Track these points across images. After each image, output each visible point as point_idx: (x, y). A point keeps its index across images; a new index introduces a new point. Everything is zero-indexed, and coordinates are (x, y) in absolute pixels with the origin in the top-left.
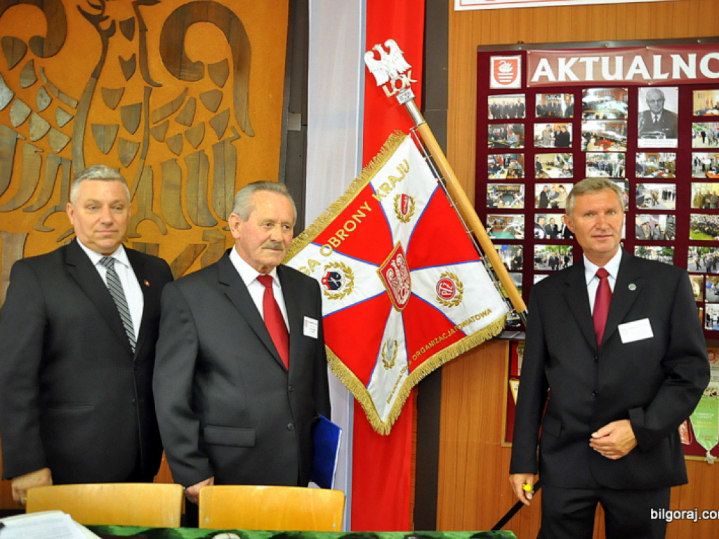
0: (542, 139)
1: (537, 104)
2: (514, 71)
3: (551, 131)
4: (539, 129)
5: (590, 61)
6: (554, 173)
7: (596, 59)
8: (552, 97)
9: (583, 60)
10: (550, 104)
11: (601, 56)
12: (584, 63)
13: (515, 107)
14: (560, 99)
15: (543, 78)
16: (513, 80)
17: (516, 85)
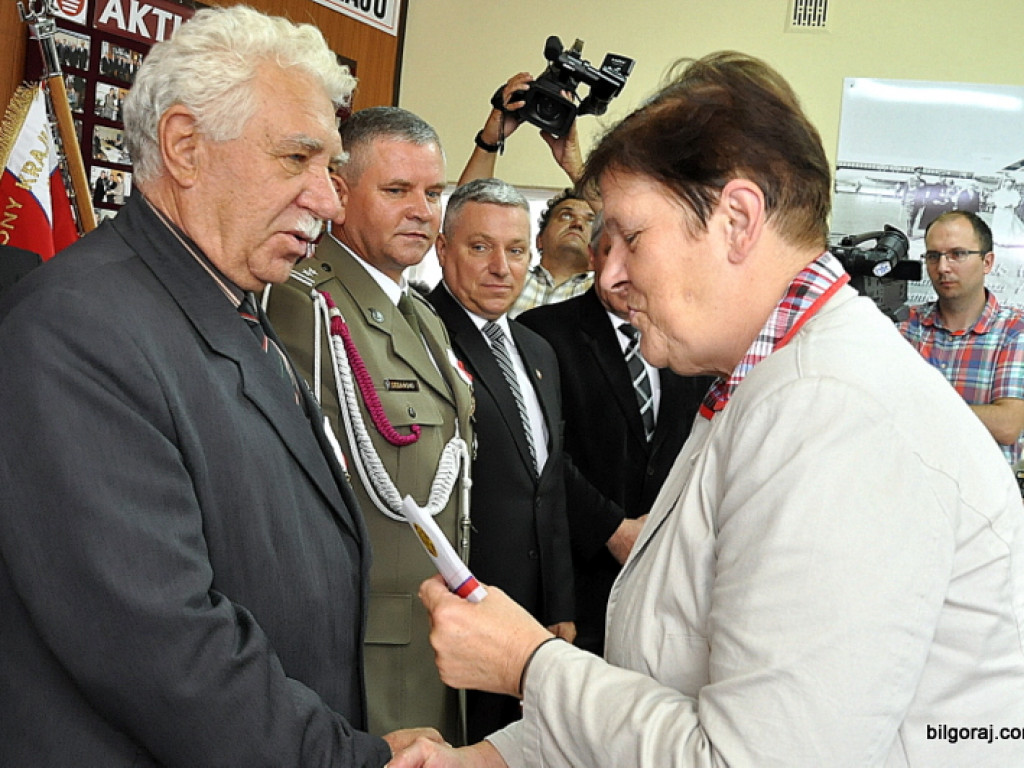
0: (105, 105)
1: (102, 56)
3: (114, 97)
5: (163, 15)
6: (113, 155)
7: (169, 16)
8: (120, 51)
9: (156, 11)
10: (117, 60)
11: (174, 13)
12: (157, 16)
13: (78, 51)
14: (128, 56)
15: (112, 21)
16: (79, 11)
17: (81, 19)
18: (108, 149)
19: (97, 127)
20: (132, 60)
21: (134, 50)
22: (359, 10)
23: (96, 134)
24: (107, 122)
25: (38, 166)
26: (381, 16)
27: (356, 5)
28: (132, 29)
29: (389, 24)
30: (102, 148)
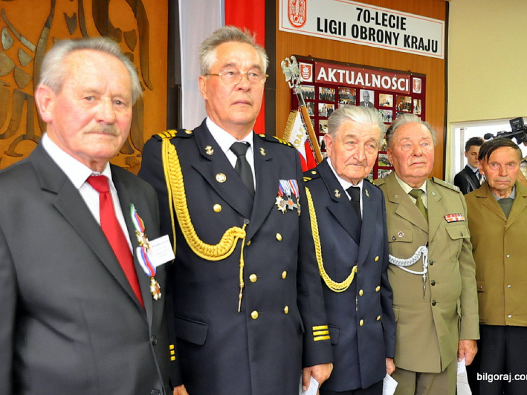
0: (322, 111)
1: (320, 92)
2: (310, 72)
3: (325, 108)
4: (321, 106)
5: (341, 72)
7: (344, 72)
8: (326, 89)
9: (339, 71)
10: (325, 93)
11: (345, 70)
12: (339, 73)
13: (310, 93)
14: (329, 91)
15: (322, 78)
16: (309, 77)
17: (310, 80)
18: (325, 128)
19: (320, 121)
20: (331, 92)
21: (331, 88)
22: (425, 51)
23: (320, 123)
24: (324, 118)
25: (300, 140)
26: (436, 51)
27: (423, 49)
28: (330, 80)
29: (440, 54)
30: (323, 128)
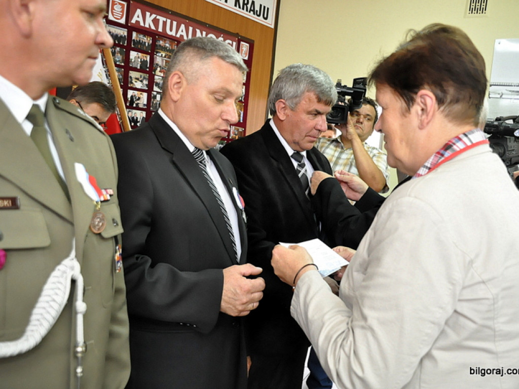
0: (134, 61)
1: (133, 38)
3: (139, 57)
4: (133, 55)
5: (162, 19)
6: (138, 85)
7: (165, 19)
8: (141, 36)
9: (158, 17)
10: (140, 41)
11: (167, 18)
12: (158, 20)
13: (121, 37)
14: (145, 39)
15: (138, 22)
16: (122, 17)
17: (123, 21)
18: (136, 82)
19: (130, 72)
20: (147, 40)
21: (148, 35)
22: (256, 16)
23: (130, 75)
24: (135, 69)
26: (266, 19)
27: (254, 14)
28: (147, 26)
29: (270, 23)
30: (133, 82)
